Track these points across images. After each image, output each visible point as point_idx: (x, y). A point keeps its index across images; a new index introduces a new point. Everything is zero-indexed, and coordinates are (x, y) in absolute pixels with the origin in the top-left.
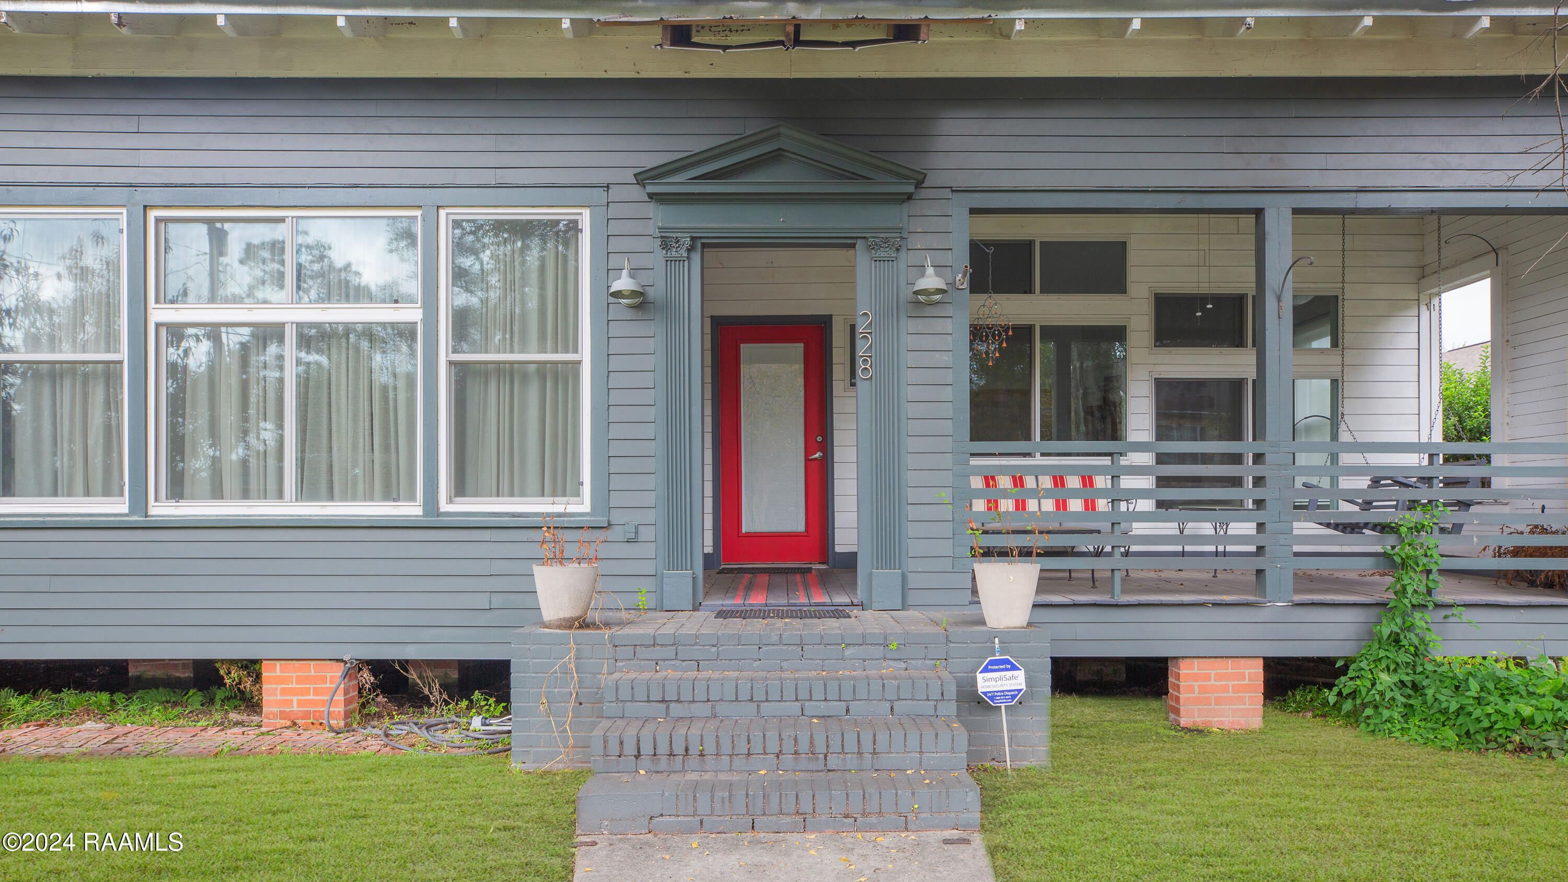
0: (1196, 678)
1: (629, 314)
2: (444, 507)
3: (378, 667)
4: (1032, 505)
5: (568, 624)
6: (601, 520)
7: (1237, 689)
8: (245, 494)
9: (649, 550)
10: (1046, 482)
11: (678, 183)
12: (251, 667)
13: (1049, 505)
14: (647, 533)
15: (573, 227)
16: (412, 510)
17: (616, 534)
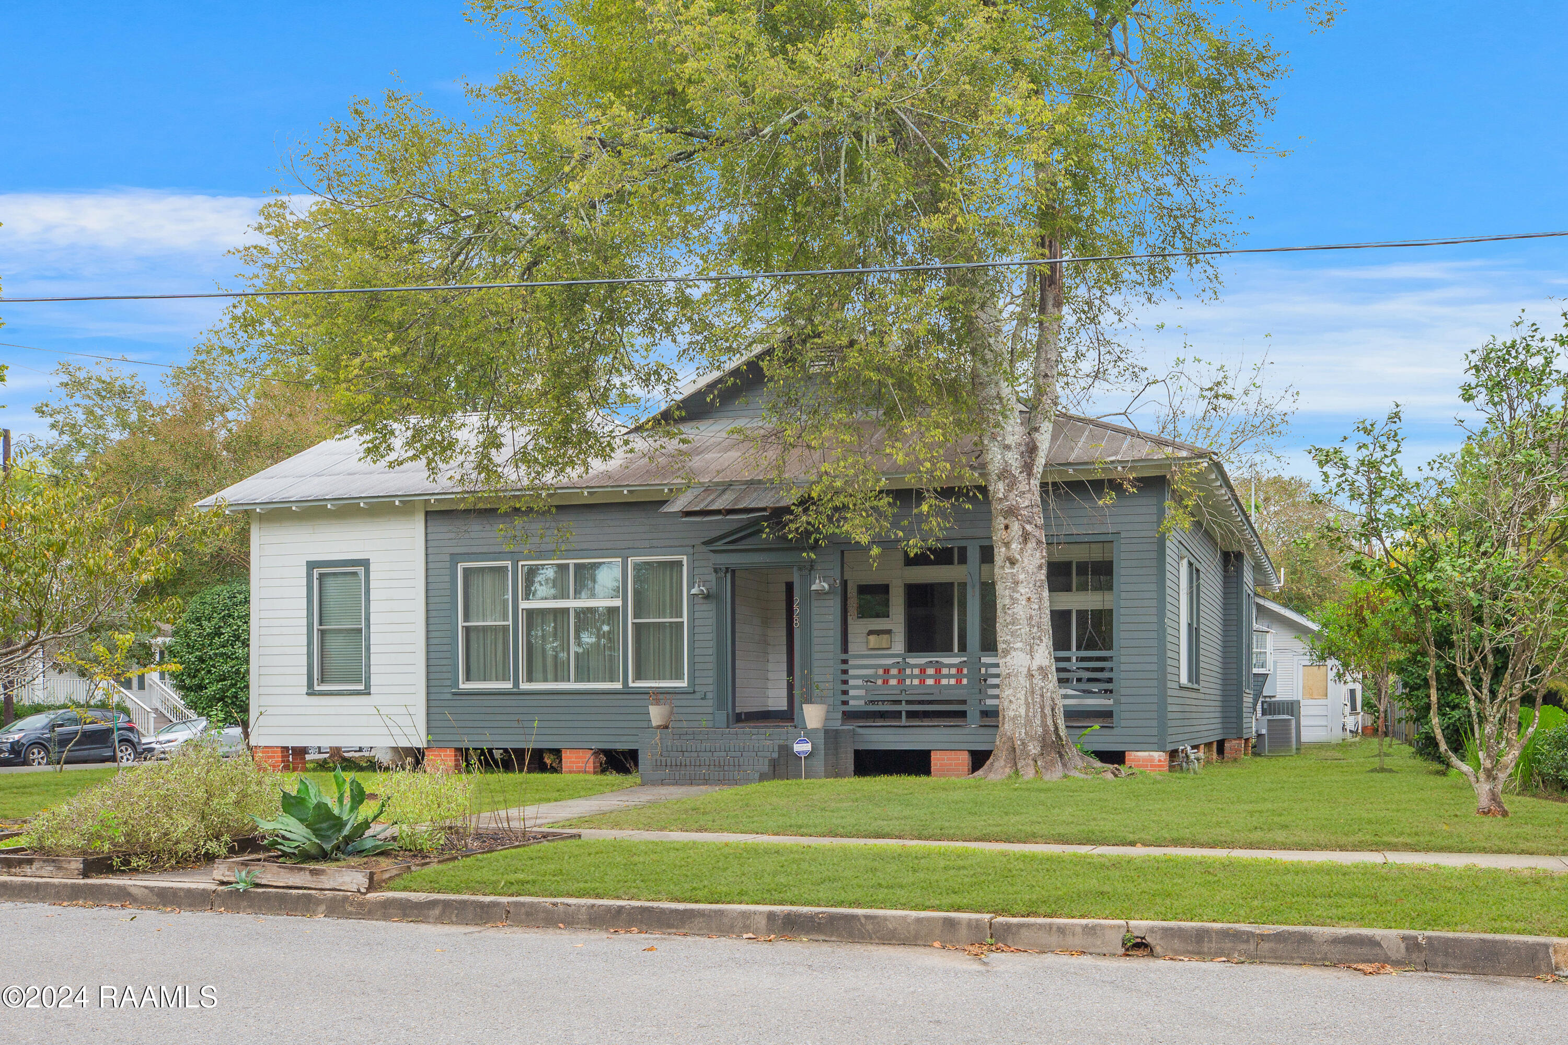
0: (938, 759)
1: (701, 601)
2: (631, 685)
3: (608, 753)
4: (908, 682)
5: (658, 727)
6: (691, 690)
7: (956, 765)
8: (556, 680)
9: (710, 703)
10: (916, 671)
11: (719, 545)
12: (557, 752)
13: (916, 682)
14: (710, 695)
15: (680, 564)
16: (618, 686)
17: (698, 695)
